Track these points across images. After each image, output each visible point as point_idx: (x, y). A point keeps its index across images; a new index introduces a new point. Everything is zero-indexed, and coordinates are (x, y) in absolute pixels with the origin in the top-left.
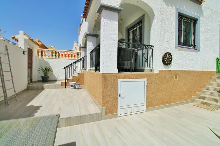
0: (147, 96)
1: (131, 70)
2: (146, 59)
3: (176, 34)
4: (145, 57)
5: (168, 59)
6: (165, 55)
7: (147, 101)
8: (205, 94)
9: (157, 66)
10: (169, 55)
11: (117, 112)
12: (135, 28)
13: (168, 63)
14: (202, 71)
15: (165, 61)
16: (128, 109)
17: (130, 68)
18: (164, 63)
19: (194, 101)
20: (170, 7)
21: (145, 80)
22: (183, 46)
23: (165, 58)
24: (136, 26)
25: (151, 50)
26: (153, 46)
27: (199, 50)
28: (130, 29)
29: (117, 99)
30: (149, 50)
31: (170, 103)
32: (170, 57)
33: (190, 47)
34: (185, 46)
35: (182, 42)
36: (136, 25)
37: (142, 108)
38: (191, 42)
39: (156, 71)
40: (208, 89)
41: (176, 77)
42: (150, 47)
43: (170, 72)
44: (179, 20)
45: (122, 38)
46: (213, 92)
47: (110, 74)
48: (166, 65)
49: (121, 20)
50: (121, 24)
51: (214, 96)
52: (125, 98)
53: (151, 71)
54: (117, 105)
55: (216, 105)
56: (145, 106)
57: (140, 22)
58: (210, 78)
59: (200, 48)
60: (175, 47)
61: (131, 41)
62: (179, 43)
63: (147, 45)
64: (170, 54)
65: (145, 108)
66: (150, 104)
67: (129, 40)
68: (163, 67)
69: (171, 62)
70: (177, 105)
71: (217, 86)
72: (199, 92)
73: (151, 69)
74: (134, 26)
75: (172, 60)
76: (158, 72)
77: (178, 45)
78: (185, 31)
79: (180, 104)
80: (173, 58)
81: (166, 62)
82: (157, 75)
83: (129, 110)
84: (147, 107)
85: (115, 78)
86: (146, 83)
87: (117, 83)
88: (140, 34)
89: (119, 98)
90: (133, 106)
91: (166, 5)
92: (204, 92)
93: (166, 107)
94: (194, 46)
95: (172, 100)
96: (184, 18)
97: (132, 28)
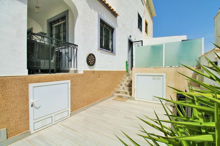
0: (71, 99)
1: (50, 71)
2: (69, 59)
3: (98, 38)
4: (68, 57)
5: (92, 60)
6: (89, 56)
7: (71, 105)
8: (120, 89)
9: (82, 66)
10: (93, 57)
11: (29, 129)
12: (58, 22)
13: (92, 63)
14: (118, 71)
15: (89, 61)
16: (47, 119)
17: (48, 69)
18: (89, 64)
19: (113, 96)
20: (93, 11)
21: (69, 81)
22: (104, 49)
23: (89, 59)
24: (60, 21)
25: (75, 50)
26: (77, 46)
27: (115, 54)
28: (52, 22)
29: (27, 111)
30: (73, 49)
31: (94, 101)
32: (94, 58)
33: (109, 51)
34: (105, 50)
35: (103, 46)
36: (59, 19)
37: (66, 114)
38: (110, 47)
39: (81, 72)
40: (121, 85)
41: (99, 77)
42: (74, 46)
43: (94, 72)
44: (101, 25)
45: (42, 32)
46: (124, 86)
47: (14, 77)
48: (90, 66)
49: (38, 7)
50: (37, 12)
51: (125, 90)
52: (40, 108)
53: (76, 71)
54: (28, 119)
55: (126, 97)
56: (70, 111)
57: (64, 17)
58: (123, 77)
59: (116, 53)
60: (98, 49)
61: (54, 36)
62: (101, 47)
63: (70, 44)
64: (93, 55)
65: (70, 113)
66: (75, 107)
67: (52, 36)
68: (87, 68)
69: (95, 63)
70: (100, 102)
71: (127, 82)
72: (116, 87)
73: (76, 69)
74: (58, 21)
75: (95, 61)
76: (82, 73)
77: (100, 47)
78: (106, 36)
79: (103, 100)
80: (96, 59)
81: (90, 63)
82: (82, 75)
83: (49, 121)
84: (71, 112)
85: (23, 82)
86: (70, 85)
87: (28, 89)
88: (64, 31)
89: (31, 109)
90: (53, 115)
91: (89, 7)
92: (119, 87)
93: (91, 106)
94: (112, 51)
95: (96, 99)
96: (104, 25)
97: (55, 22)
